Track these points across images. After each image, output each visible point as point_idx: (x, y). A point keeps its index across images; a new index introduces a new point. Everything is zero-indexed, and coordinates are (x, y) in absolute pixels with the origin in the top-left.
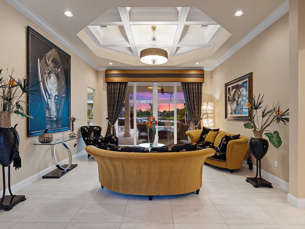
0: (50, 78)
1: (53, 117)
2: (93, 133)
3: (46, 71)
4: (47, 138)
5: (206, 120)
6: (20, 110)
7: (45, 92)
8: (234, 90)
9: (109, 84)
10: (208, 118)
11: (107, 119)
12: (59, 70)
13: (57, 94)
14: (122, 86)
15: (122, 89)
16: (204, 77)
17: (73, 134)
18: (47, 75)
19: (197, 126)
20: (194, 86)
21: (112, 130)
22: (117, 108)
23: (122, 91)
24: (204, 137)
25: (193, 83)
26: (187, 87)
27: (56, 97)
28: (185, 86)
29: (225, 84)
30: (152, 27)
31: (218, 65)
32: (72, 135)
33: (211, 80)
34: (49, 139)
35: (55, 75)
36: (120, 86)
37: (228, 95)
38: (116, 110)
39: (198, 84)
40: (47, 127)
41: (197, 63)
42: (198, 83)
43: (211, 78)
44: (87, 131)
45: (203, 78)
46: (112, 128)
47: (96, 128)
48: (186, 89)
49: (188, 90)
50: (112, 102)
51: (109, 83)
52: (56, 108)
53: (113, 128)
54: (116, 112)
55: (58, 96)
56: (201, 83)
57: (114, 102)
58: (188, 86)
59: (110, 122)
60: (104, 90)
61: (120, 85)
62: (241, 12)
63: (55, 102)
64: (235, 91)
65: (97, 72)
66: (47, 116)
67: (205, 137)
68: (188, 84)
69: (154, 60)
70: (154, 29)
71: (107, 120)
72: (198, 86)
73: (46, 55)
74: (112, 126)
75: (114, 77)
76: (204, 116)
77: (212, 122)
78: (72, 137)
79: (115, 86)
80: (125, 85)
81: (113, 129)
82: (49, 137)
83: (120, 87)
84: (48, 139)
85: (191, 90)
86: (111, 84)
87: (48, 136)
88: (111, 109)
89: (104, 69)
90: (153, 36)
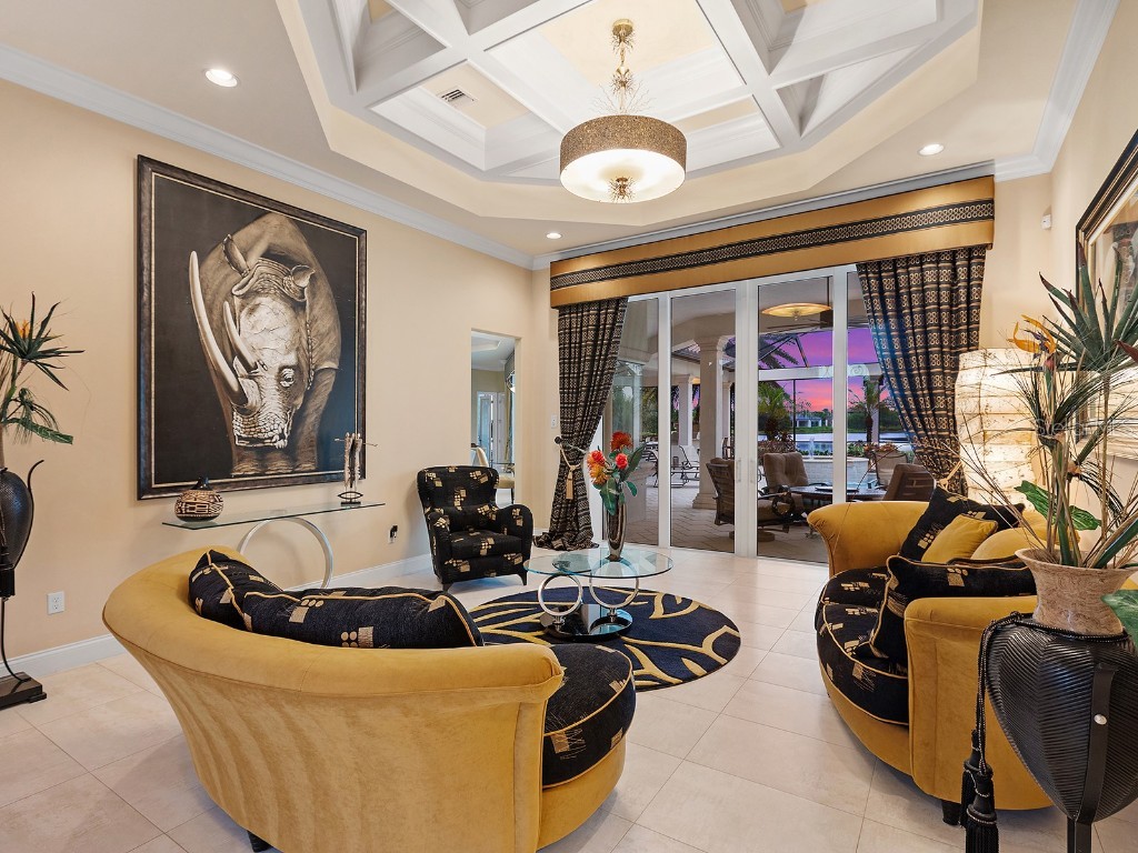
0: (252, 311)
2: (463, 492)
3: (235, 288)
4: (189, 506)
5: (975, 449)
6: (36, 419)
7: (226, 358)
9: (564, 310)
11: (556, 440)
12: (304, 282)
13: (291, 359)
14: (607, 314)
15: (605, 324)
16: (993, 218)
17: (353, 495)
18: (237, 301)
19: (945, 481)
20: (930, 277)
21: (569, 484)
22: (586, 401)
23: (603, 336)
24: (922, 544)
25: (920, 258)
26: (888, 283)
27: (289, 373)
28: (880, 279)
30: (617, 30)
32: (348, 496)
33: (1046, 225)
34: (193, 509)
35: (281, 299)
36: (598, 315)
38: (585, 407)
39: (953, 262)
40: (236, 468)
41: (931, 149)
42: (954, 253)
43: (1049, 212)
44: (439, 484)
45: (987, 223)
46: (571, 474)
47: (478, 473)
48: (881, 290)
49: (898, 297)
50: (573, 378)
51: (566, 307)
52: (288, 408)
53: (574, 475)
55: (297, 368)
56: (975, 254)
57: (579, 377)
58: (896, 276)
59: (565, 452)
61: (599, 310)
63: (282, 389)
65: (529, 275)
66: (236, 433)
67: (927, 548)
68: (896, 269)
69: (622, 180)
70: (622, 39)
71: (559, 446)
72: (954, 269)
73: (230, 240)
74: (573, 468)
75: (583, 283)
77: (1017, 464)
78: (351, 503)
79: (582, 317)
80: (617, 308)
81: (574, 481)
82: (194, 504)
83: (598, 320)
84: (191, 508)
85: (910, 294)
86: (570, 314)
88: (569, 403)
89: (546, 262)
90: (618, 71)
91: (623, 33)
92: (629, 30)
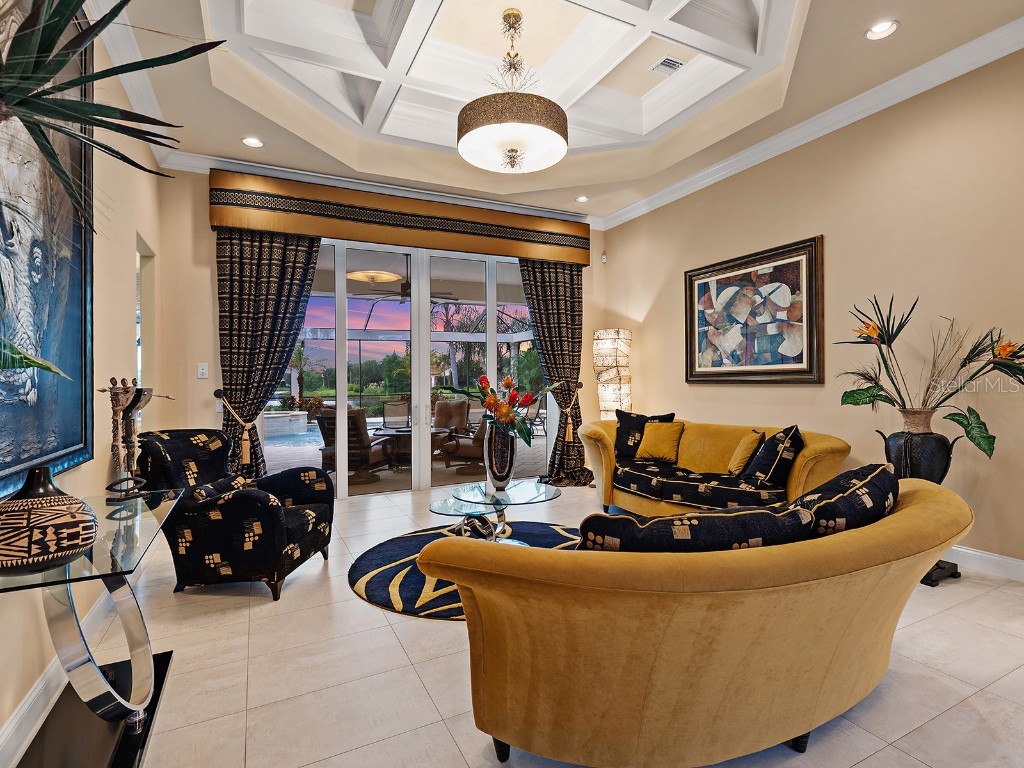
1: (24, 385)
2: (192, 465)
4: (65, 532)
5: (612, 387)
8: (730, 291)
9: (226, 234)
10: (620, 379)
11: (218, 394)
14: (297, 250)
15: (295, 262)
16: (589, 249)
19: (568, 410)
20: (561, 277)
21: (246, 445)
22: (269, 347)
23: (293, 275)
24: (630, 443)
25: (556, 264)
26: (539, 276)
27: (38, 253)
28: (534, 273)
29: (686, 273)
30: (507, 18)
31: (644, 210)
33: (604, 261)
36: (285, 250)
37: (698, 307)
38: (267, 353)
39: (571, 271)
41: (582, 199)
42: (571, 266)
43: (604, 253)
44: (169, 457)
45: (586, 252)
46: (246, 435)
47: (203, 438)
48: (535, 282)
50: (248, 318)
51: (231, 230)
52: (37, 326)
53: (250, 435)
54: (264, 365)
55: (42, 246)
56: (580, 268)
57: (255, 319)
58: (542, 273)
59: (234, 408)
60: (197, 261)
61: (286, 245)
62: (890, 24)
63: (33, 287)
64: (737, 292)
67: (637, 445)
68: (542, 268)
69: (513, 150)
70: (512, 26)
71: (219, 404)
72: (571, 275)
74: (249, 426)
76: (604, 374)
78: (127, 497)
79: (261, 247)
80: (311, 246)
81: (252, 442)
82: (76, 524)
83: (285, 256)
85: (550, 286)
86: (239, 239)
87: (68, 519)
88: (239, 348)
89: (203, 166)
90: (509, 54)
91: (512, 21)
92: (517, 18)
